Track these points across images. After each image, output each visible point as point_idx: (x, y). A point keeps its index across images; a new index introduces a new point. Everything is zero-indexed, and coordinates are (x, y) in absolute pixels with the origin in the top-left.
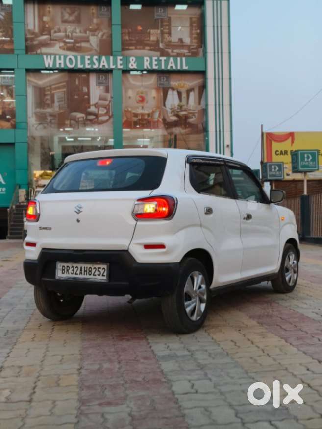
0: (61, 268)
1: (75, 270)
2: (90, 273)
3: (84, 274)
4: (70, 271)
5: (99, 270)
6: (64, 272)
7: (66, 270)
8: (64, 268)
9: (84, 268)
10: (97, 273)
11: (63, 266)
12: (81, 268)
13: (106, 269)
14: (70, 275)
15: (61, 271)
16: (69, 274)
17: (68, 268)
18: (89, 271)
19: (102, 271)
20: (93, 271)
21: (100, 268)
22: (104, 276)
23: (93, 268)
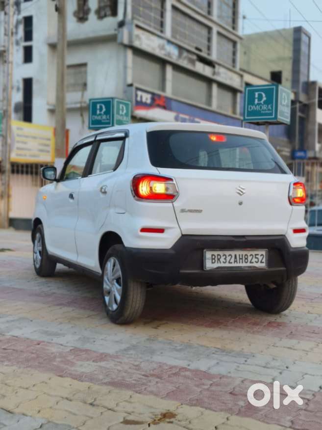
0: (211, 256)
1: (228, 259)
2: (246, 261)
3: (240, 262)
4: (222, 259)
5: (257, 256)
6: (214, 261)
7: (216, 259)
8: (213, 257)
9: (240, 255)
10: (254, 260)
11: (212, 255)
12: (236, 256)
13: (264, 254)
14: (222, 265)
15: (211, 261)
16: (220, 263)
17: (219, 257)
18: (246, 259)
19: (260, 258)
20: (250, 258)
21: (258, 255)
22: (263, 262)
23: (249, 255)
